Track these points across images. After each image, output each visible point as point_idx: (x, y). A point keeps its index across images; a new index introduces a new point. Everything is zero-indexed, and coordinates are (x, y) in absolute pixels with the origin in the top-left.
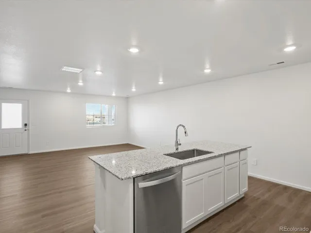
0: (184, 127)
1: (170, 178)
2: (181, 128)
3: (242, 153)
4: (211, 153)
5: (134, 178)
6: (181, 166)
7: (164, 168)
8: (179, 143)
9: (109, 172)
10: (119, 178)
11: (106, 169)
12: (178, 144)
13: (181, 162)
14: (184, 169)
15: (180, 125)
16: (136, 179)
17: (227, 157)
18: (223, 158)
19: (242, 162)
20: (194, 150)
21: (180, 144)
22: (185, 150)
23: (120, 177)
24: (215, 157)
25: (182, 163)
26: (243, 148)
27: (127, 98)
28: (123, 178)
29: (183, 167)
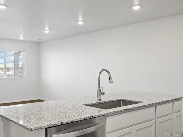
0: (108, 72)
1: (91, 130)
2: (104, 73)
3: (175, 103)
4: (140, 102)
5: (46, 129)
6: (104, 116)
7: (83, 117)
8: (102, 91)
9: (15, 123)
10: (28, 129)
11: (11, 120)
12: (100, 93)
13: (105, 111)
14: (108, 120)
15: (104, 70)
16: (49, 130)
17: (159, 107)
18: (154, 108)
19: (176, 115)
20: (120, 101)
21: (104, 94)
22: (109, 100)
23: (29, 127)
24: (145, 107)
25: (106, 113)
26: (176, 98)
27: (39, 44)
28: (32, 128)
29: (107, 118)
